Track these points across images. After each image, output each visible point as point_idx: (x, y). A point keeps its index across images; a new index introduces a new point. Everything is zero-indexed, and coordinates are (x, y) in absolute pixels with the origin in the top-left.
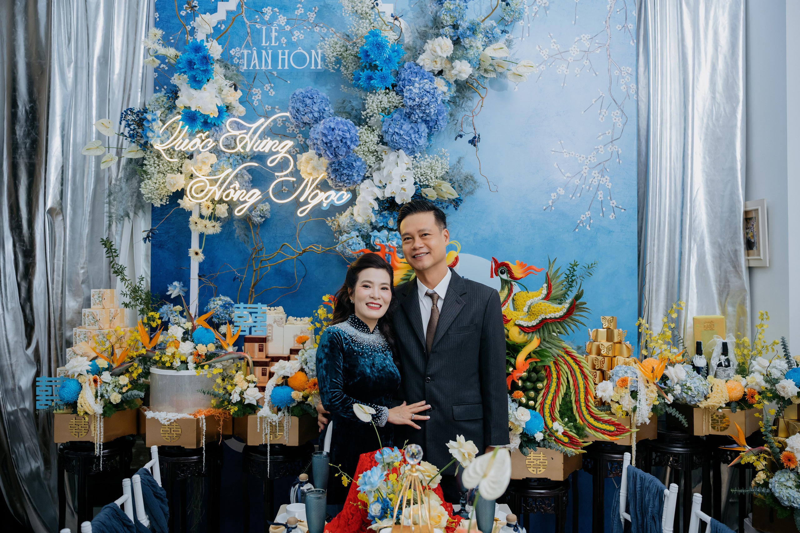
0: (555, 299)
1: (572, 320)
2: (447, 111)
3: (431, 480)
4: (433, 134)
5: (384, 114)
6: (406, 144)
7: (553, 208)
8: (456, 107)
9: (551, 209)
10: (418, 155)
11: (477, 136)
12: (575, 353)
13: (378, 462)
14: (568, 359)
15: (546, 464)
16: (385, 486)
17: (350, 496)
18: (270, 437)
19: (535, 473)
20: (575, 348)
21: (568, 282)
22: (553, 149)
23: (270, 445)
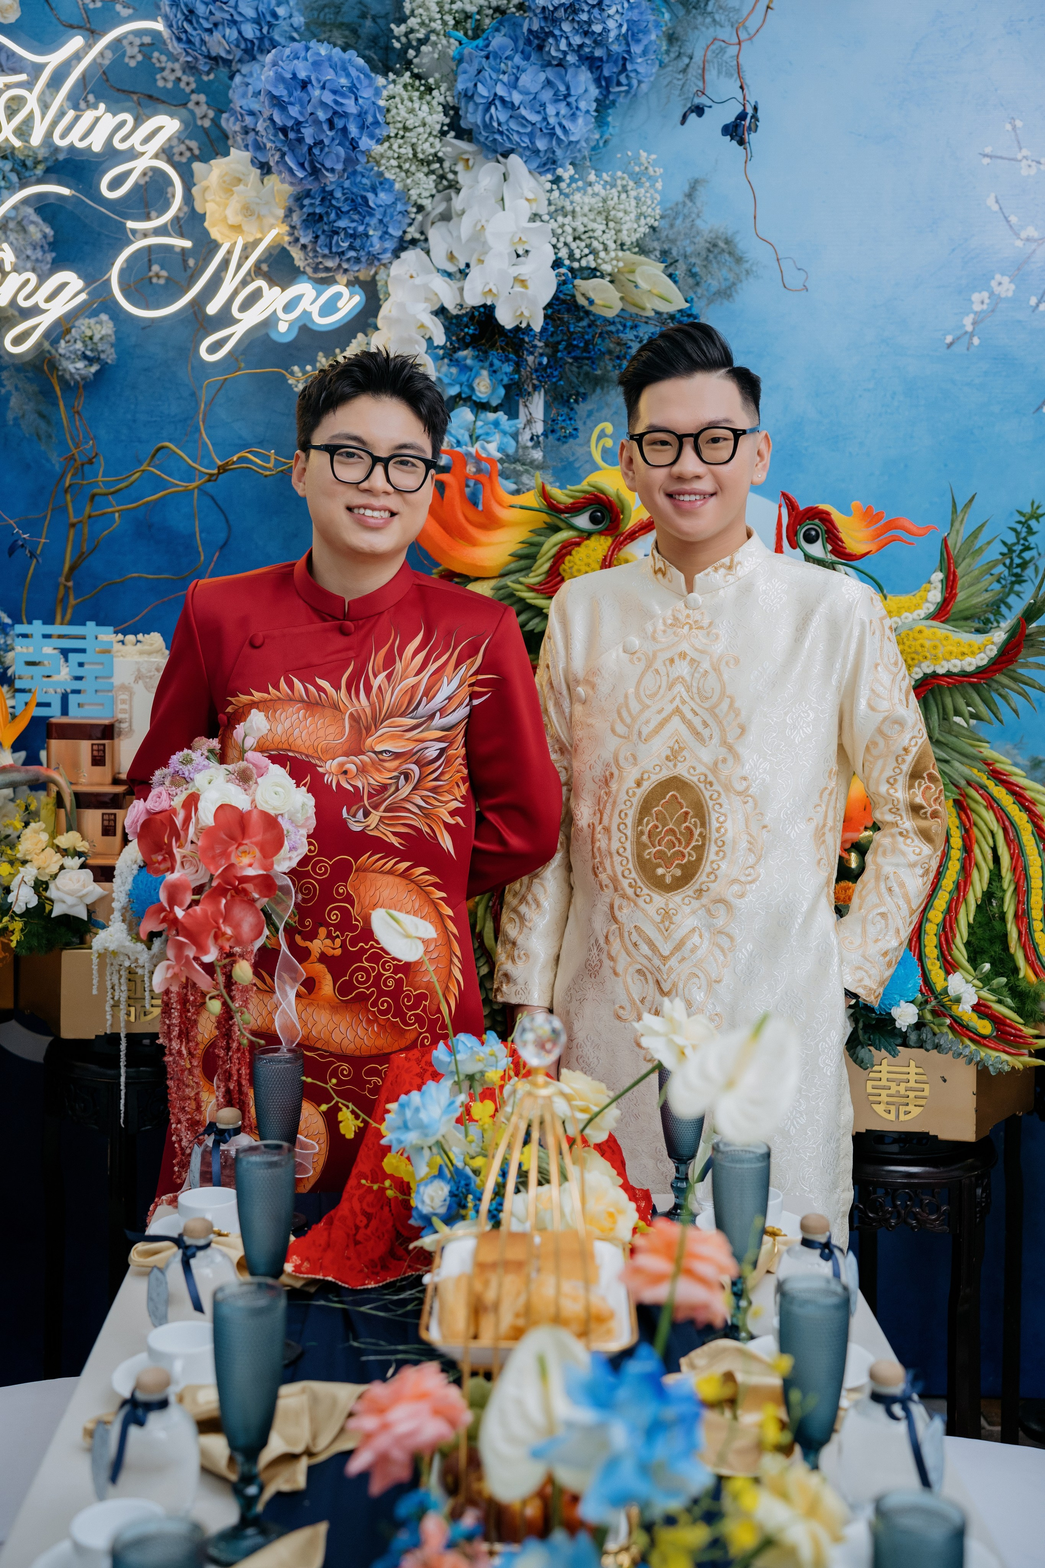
0: (966, 619)
1: (1015, 680)
2: (657, 25)
3: (590, 1121)
4: (613, 102)
5: (460, 34)
6: (531, 135)
7: (976, 341)
8: (688, 12)
9: (970, 343)
10: (566, 172)
11: (750, 111)
12: (1020, 778)
13: (441, 1070)
14: (1000, 793)
15: (926, 1093)
16: (461, 1136)
17: (362, 1164)
18: (128, 1014)
19: (892, 1117)
20: (1024, 761)
21: (1010, 567)
22: (988, 150)
23: (128, 1036)
